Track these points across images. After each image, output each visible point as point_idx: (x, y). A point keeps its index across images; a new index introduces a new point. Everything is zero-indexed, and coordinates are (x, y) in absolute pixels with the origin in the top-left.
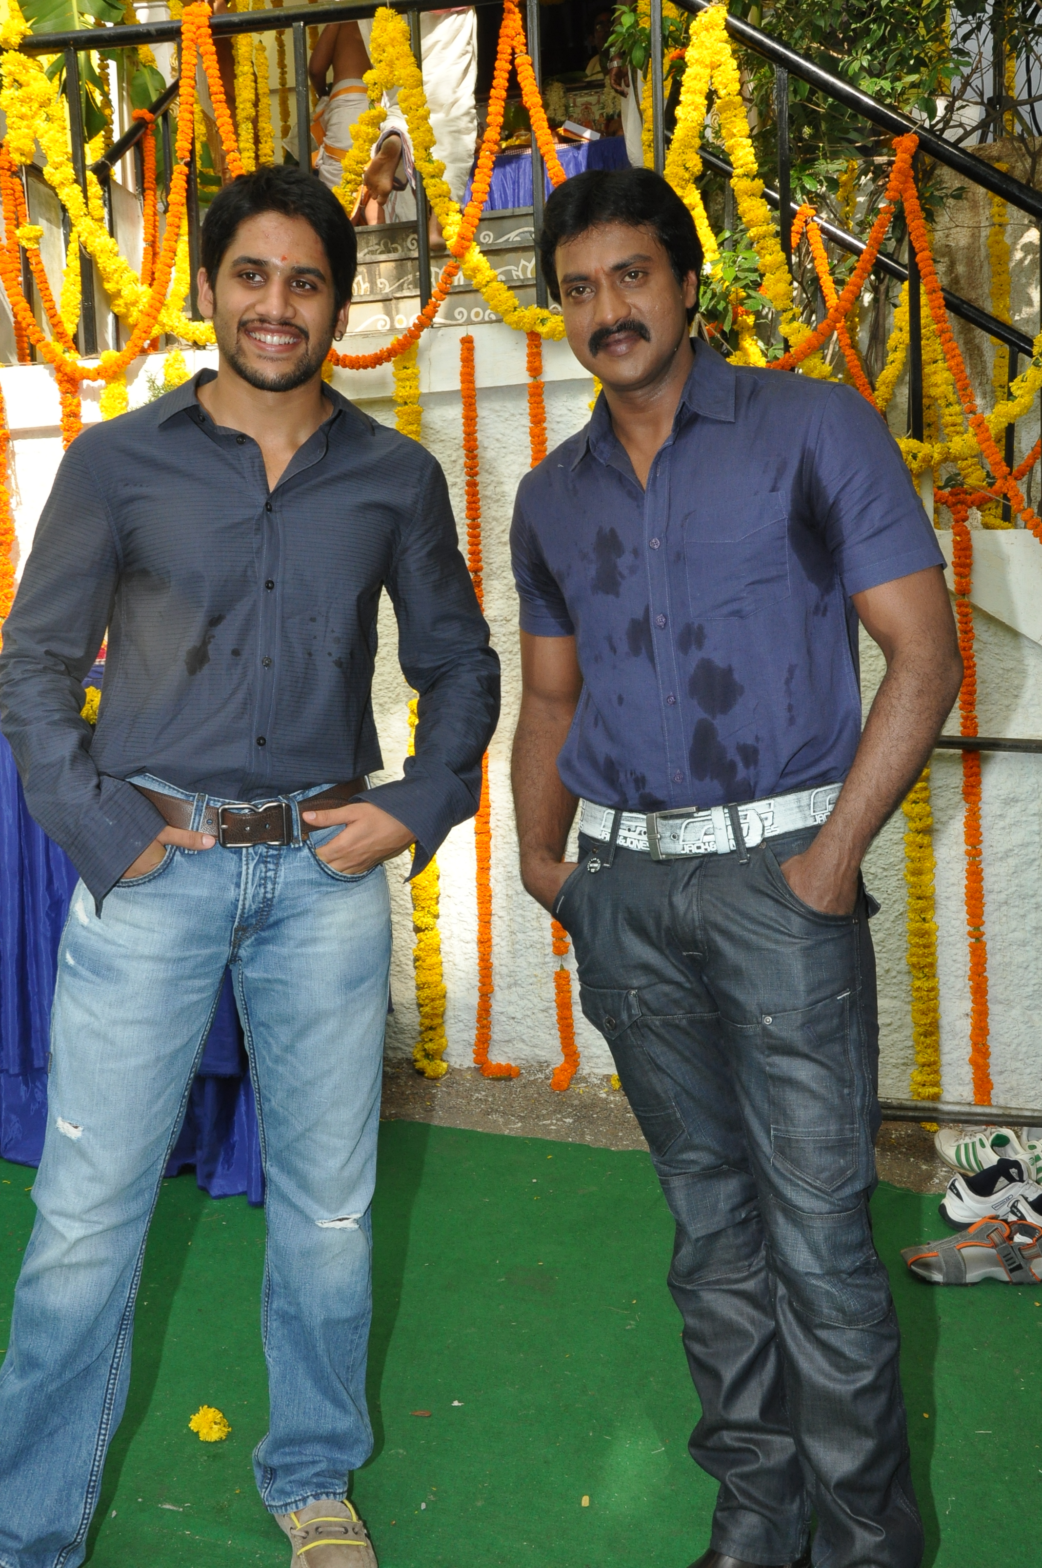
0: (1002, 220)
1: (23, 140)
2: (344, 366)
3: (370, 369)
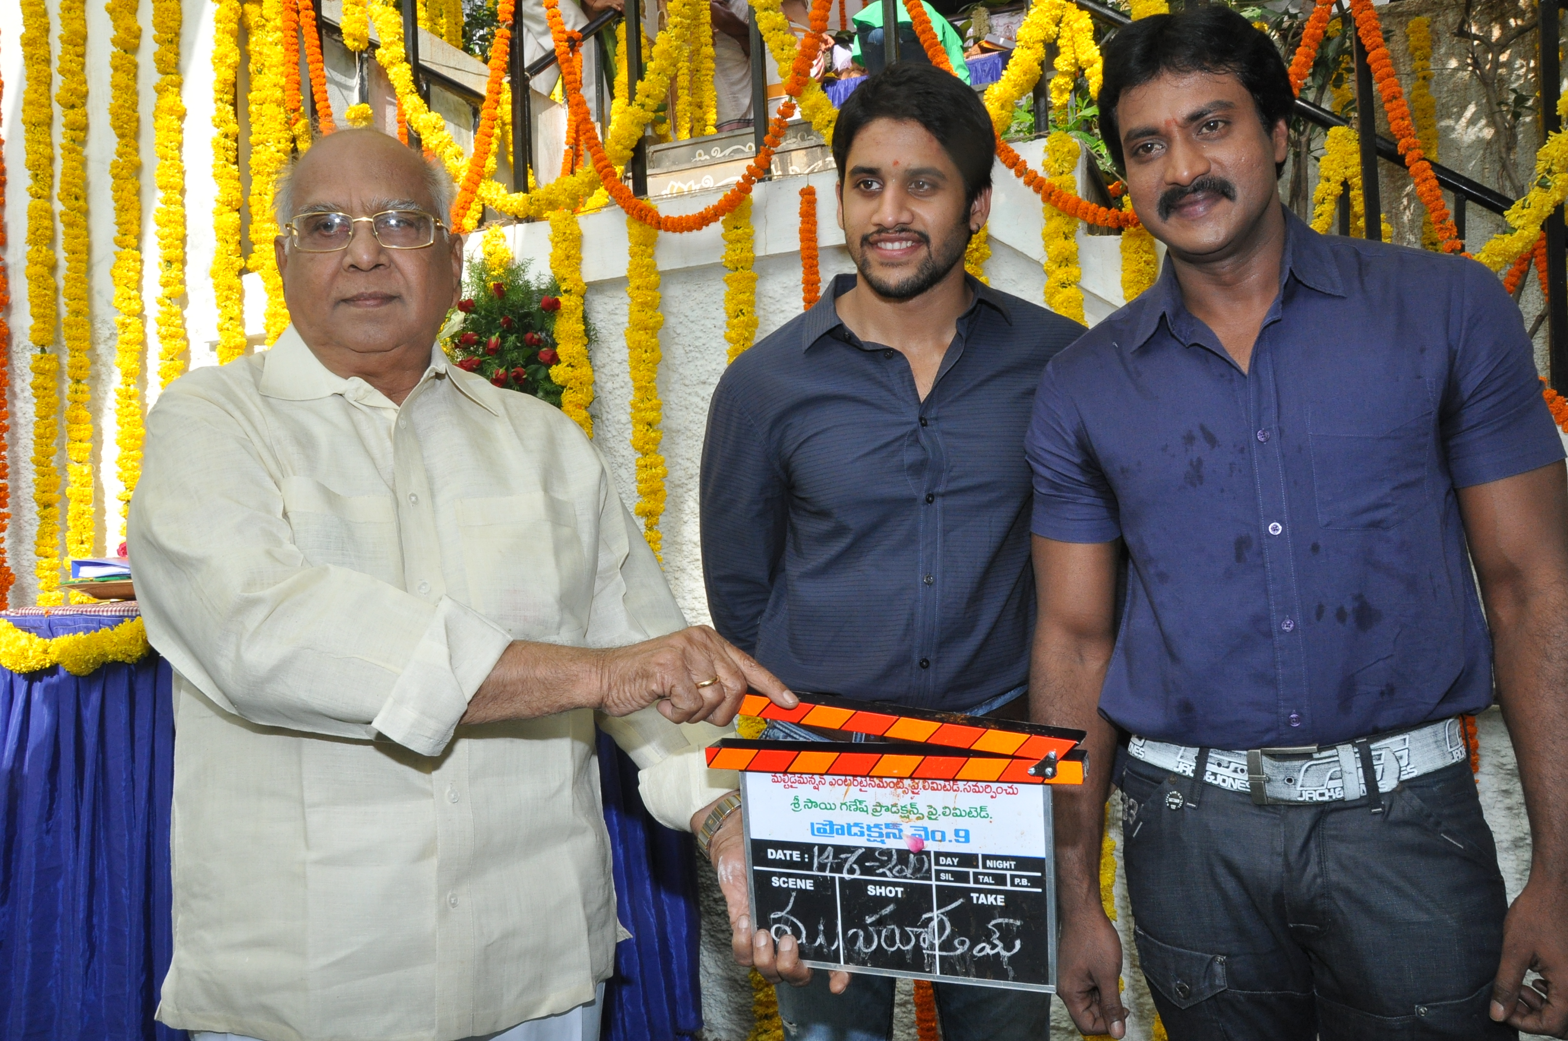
0: (1425, 73)
1: (354, 25)
2: (667, 230)
3: (695, 231)
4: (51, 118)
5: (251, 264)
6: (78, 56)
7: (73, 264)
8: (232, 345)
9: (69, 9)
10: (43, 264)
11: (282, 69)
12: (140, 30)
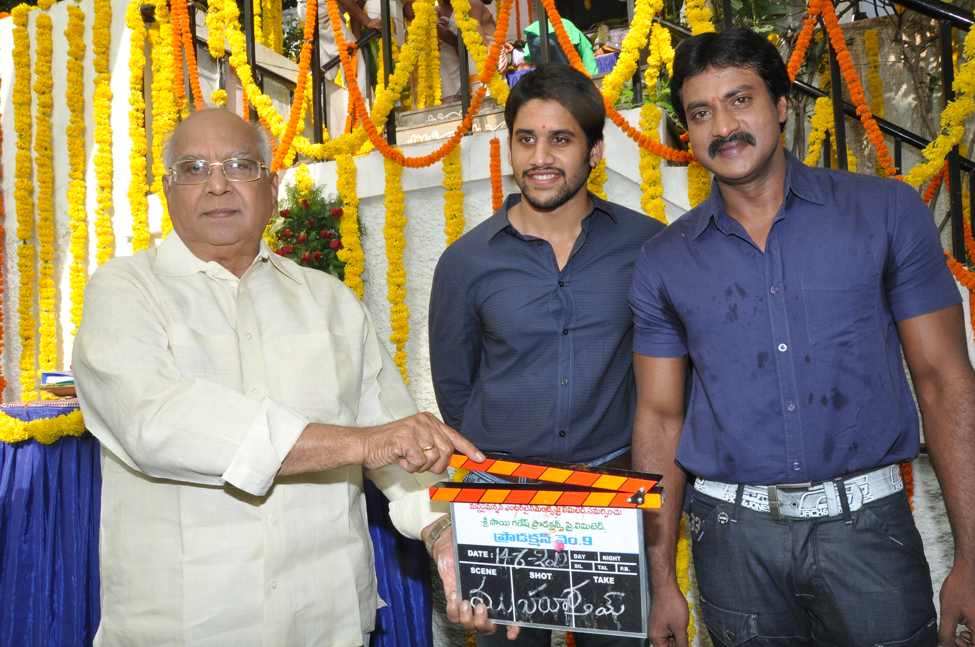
0: (876, 64)
1: (216, 42)
2: (409, 166)
3: (426, 167)
4: (30, 100)
5: (153, 189)
6: (47, 62)
7: (43, 189)
8: (141, 238)
9: (42, 34)
10: (25, 189)
11: (171, 69)
12: (85, 46)
